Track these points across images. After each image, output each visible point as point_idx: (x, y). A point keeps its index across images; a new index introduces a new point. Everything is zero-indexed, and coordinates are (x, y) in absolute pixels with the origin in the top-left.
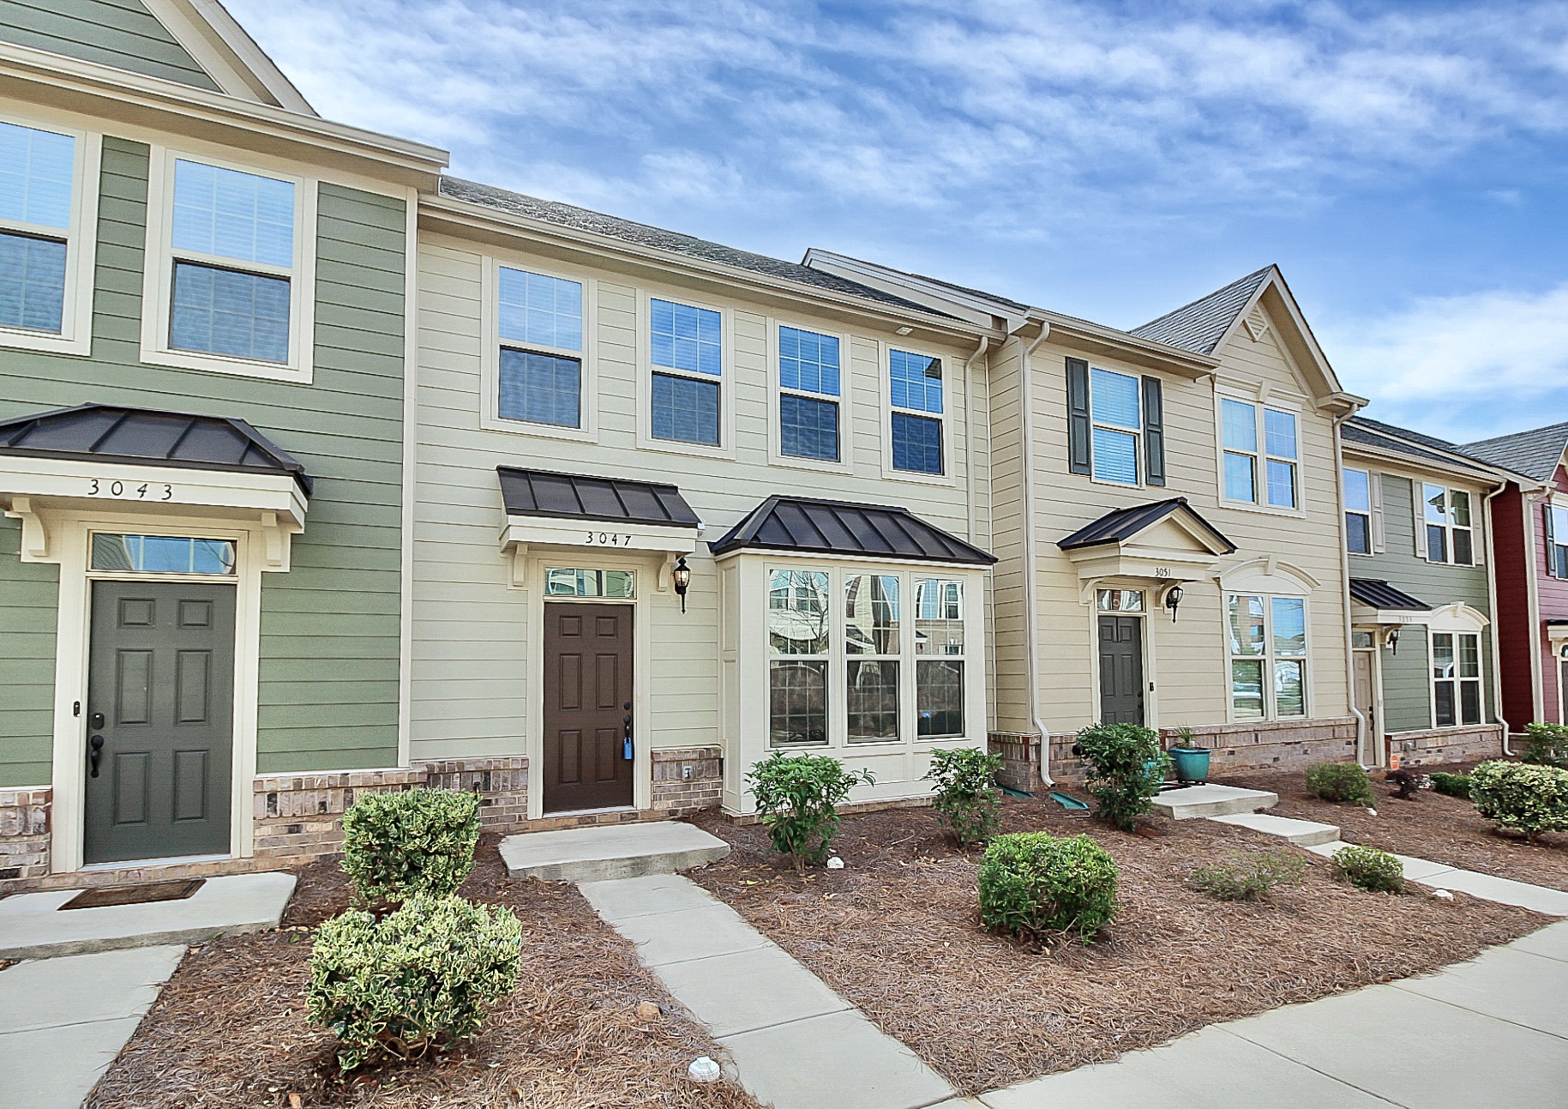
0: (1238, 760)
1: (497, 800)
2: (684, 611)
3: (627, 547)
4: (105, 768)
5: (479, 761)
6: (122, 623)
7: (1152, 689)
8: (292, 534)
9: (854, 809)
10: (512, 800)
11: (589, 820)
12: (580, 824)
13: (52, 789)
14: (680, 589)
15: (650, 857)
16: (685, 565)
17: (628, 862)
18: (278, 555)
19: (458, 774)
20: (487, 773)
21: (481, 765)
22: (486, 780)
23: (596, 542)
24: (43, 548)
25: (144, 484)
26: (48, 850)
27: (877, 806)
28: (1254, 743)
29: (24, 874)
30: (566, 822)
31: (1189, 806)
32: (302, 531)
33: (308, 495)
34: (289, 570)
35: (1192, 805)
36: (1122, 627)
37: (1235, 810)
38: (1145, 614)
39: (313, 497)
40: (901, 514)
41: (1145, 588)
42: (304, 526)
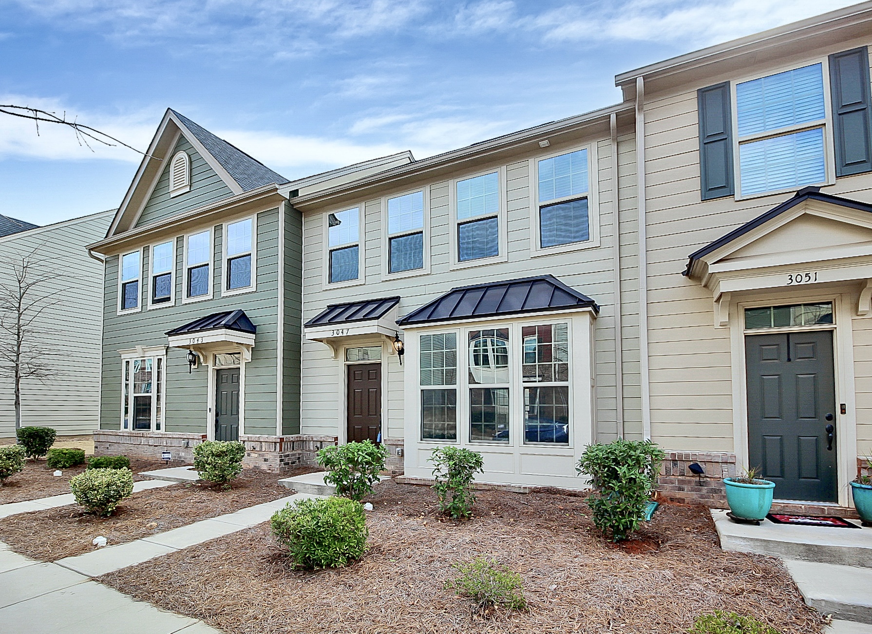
2: (401, 364)
3: (348, 335)
4: (219, 432)
5: (319, 436)
6: (222, 382)
7: (843, 411)
8: (251, 348)
13: (207, 435)
14: (400, 352)
16: (399, 339)
18: (247, 356)
19: (312, 442)
20: (321, 442)
21: (320, 438)
22: (321, 445)
23: (335, 335)
24: (203, 361)
25: (198, 339)
27: (484, 486)
31: (752, 539)
32: (254, 346)
33: (254, 333)
34: (250, 361)
35: (757, 540)
36: (797, 344)
37: (851, 561)
38: (835, 326)
39: (257, 333)
40: (543, 280)
41: (833, 297)
42: (254, 344)
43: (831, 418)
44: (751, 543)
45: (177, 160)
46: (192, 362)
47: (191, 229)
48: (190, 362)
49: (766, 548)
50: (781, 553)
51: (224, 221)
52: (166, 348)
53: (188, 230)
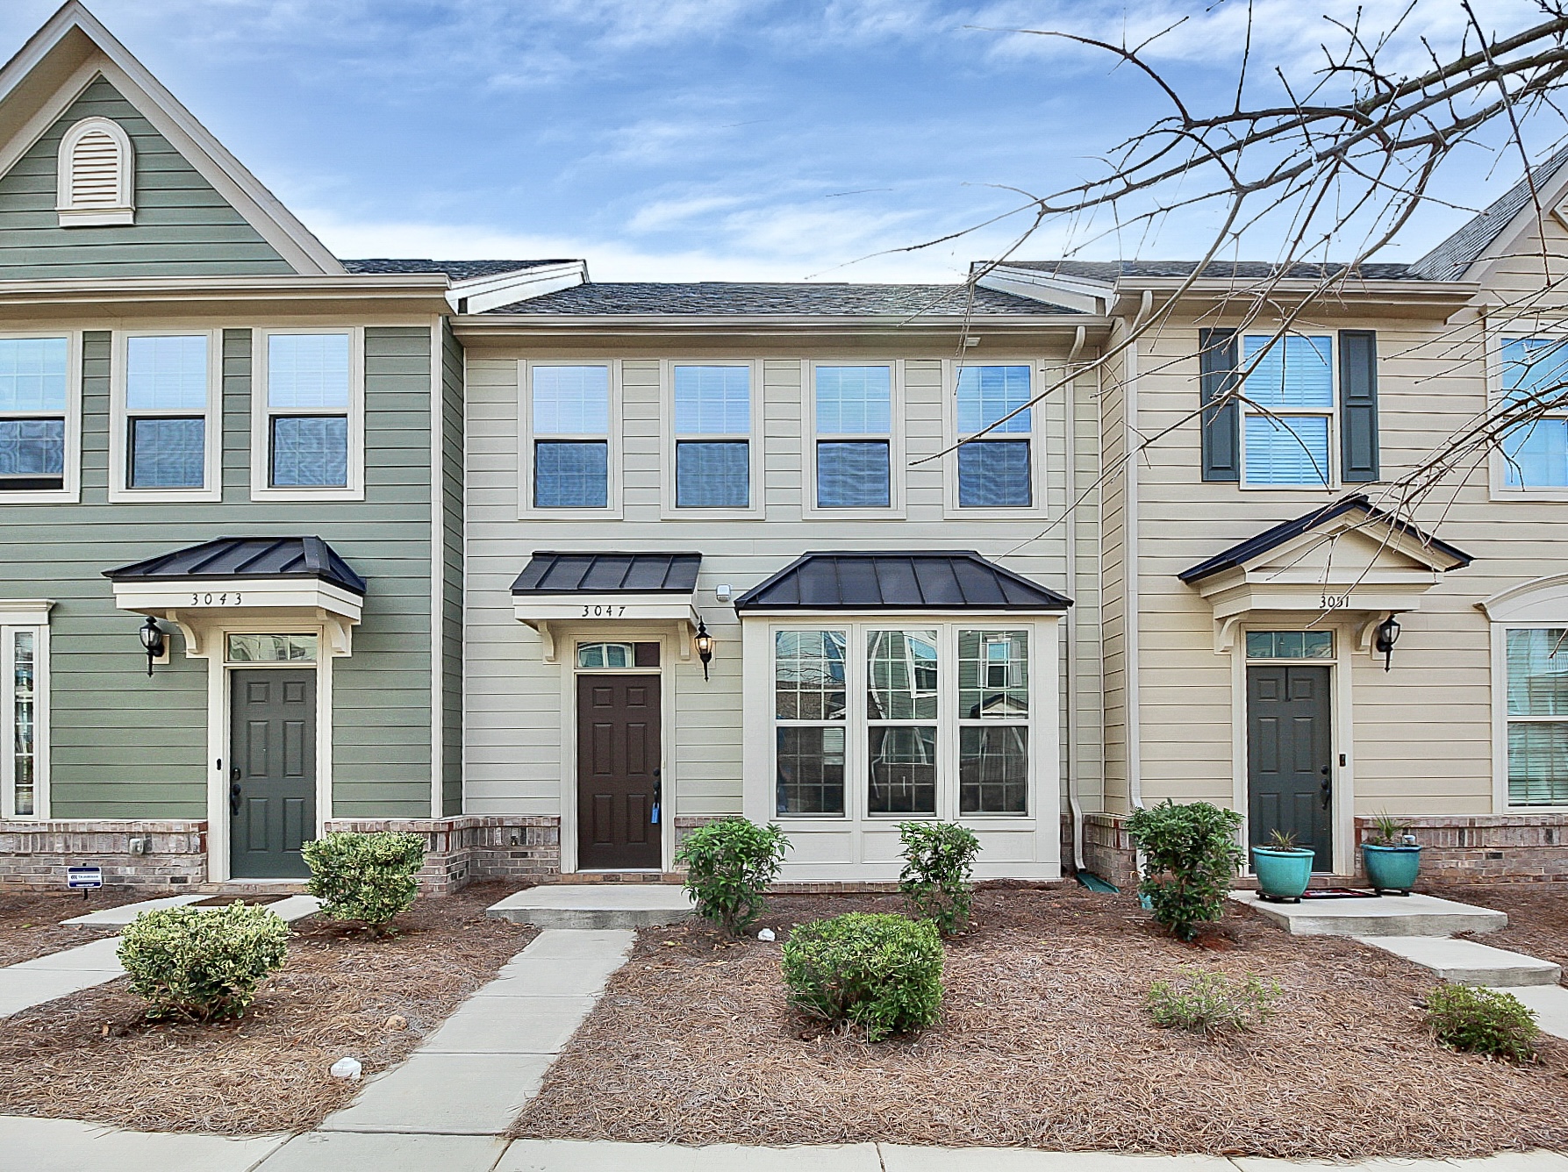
0: (1508, 866)
1: (532, 853)
2: (707, 678)
3: (621, 617)
4: (242, 809)
5: (515, 818)
6: (249, 700)
7: (1342, 763)
8: (352, 626)
9: (870, 888)
10: (545, 854)
11: (614, 878)
12: (605, 881)
13: (207, 822)
14: (706, 656)
15: (611, 911)
16: (706, 632)
17: (590, 915)
18: (342, 643)
19: (500, 829)
20: (523, 828)
21: (517, 821)
22: (522, 836)
23: (591, 615)
24: (195, 648)
25: (223, 594)
26: (204, 866)
28: (1542, 842)
29: (190, 880)
30: (592, 878)
31: (1321, 918)
32: (359, 623)
33: (360, 593)
34: (350, 655)
35: (1327, 918)
36: (1297, 680)
37: (1413, 931)
38: (1335, 661)
39: (367, 594)
40: (967, 558)
41: (1335, 626)
42: (360, 619)
43: (1327, 771)
44: (1321, 922)
45: (85, 137)
46: (155, 649)
47: (134, 320)
48: (150, 647)
49: (1336, 927)
50: (1350, 930)
51: (258, 324)
52: (51, 607)
53: (127, 320)
